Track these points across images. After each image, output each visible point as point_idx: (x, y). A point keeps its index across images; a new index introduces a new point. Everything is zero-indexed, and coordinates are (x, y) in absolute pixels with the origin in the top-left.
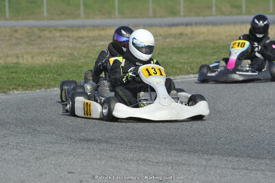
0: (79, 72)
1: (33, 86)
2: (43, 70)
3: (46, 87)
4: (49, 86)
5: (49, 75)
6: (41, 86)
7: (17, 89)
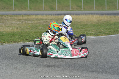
0: (30, 35)
1: (12, 41)
2: (14, 34)
3: (17, 42)
4: (18, 42)
5: (17, 37)
6: (15, 42)
7: (5, 43)
